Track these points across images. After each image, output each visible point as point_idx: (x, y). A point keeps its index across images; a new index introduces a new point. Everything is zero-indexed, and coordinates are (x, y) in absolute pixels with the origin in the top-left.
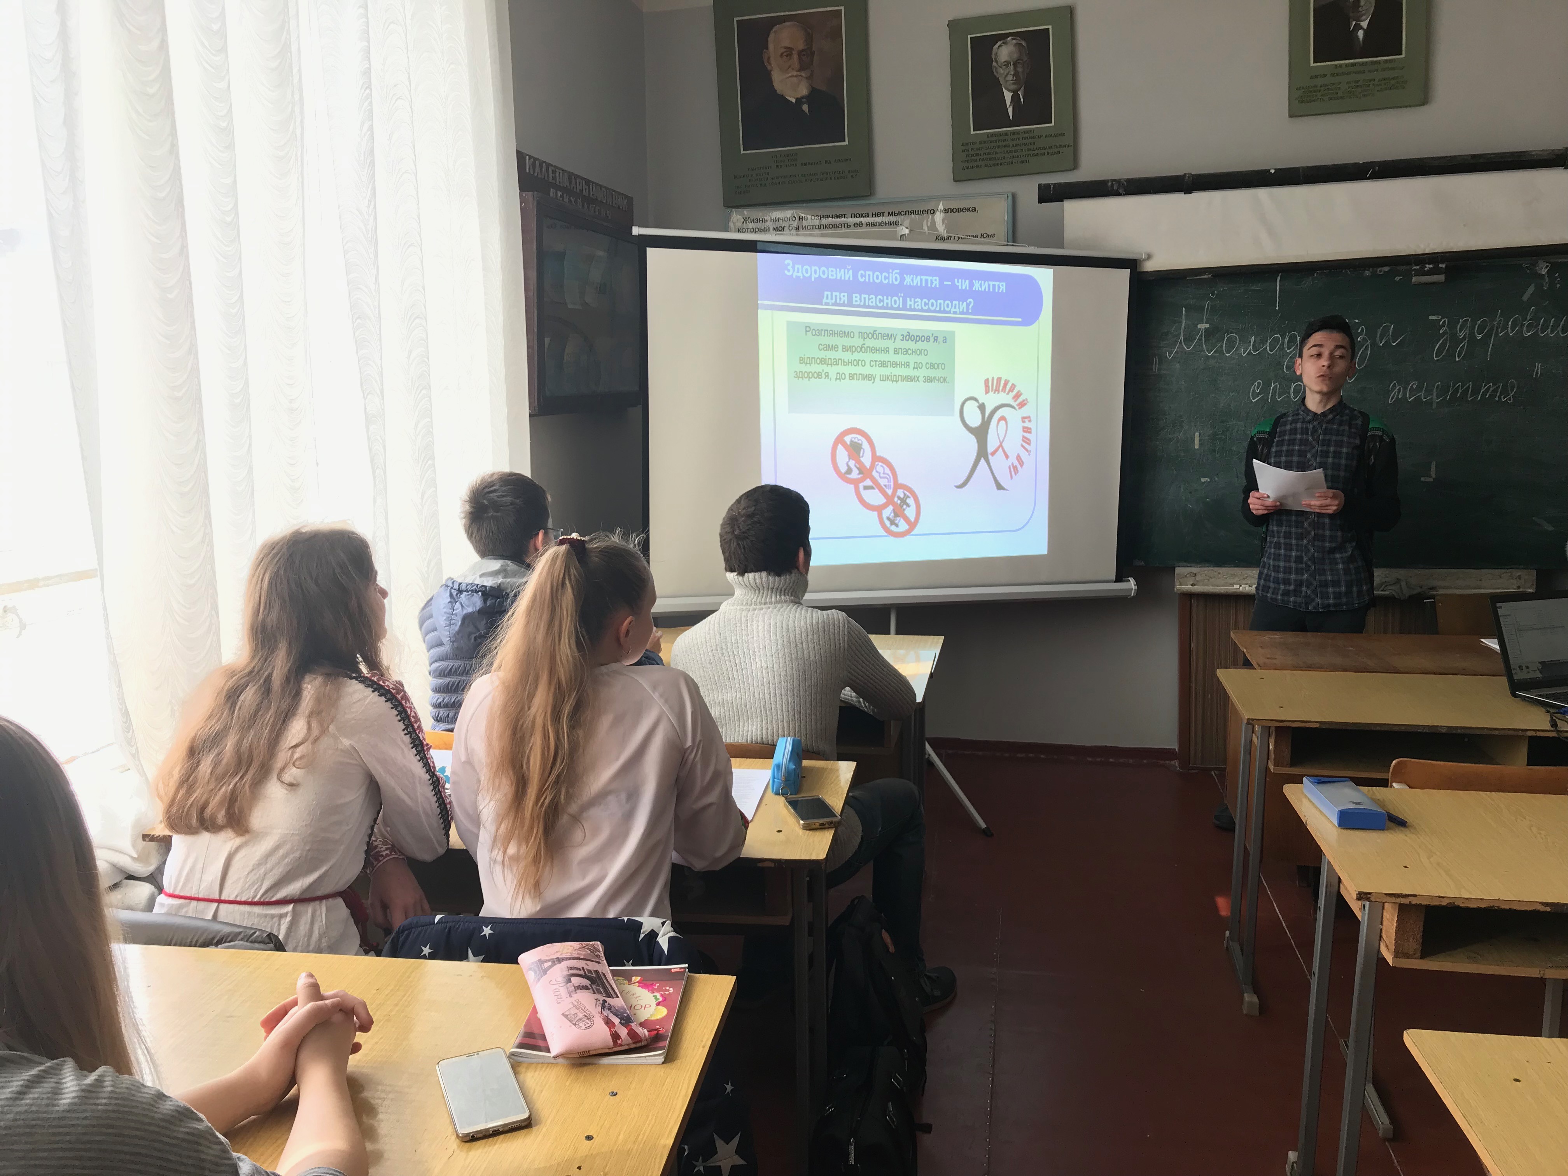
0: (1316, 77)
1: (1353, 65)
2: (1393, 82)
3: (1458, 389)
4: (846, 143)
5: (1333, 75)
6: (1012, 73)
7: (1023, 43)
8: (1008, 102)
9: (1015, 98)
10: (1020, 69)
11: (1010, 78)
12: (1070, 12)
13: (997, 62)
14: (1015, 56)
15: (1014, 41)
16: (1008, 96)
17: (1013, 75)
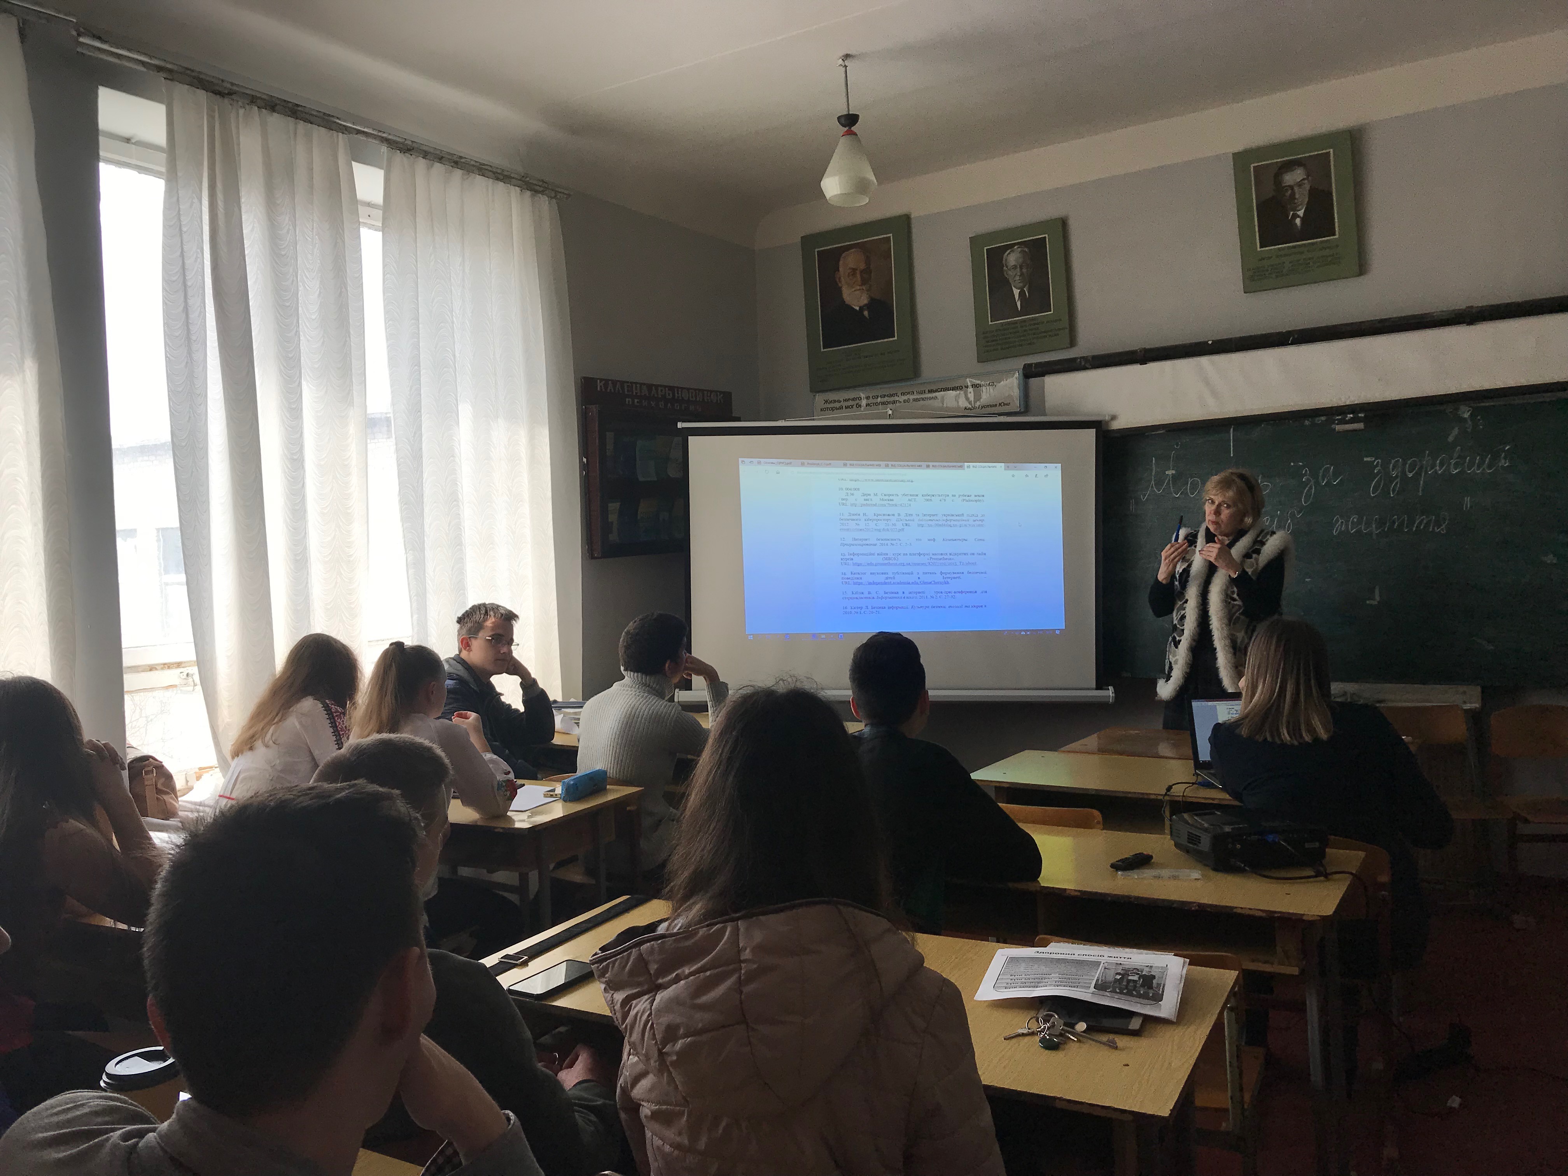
0: (1263, 259)
1: (1294, 247)
2: (1329, 259)
3: (1394, 522)
4: (896, 338)
5: (1277, 257)
6: (1019, 274)
7: (1026, 250)
8: (1017, 297)
9: (1022, 294)
10: (1024, 270)
11: (1017, 278)
12: (1063, 223)
13: (1007, 267)
14: (1021, 260)
15: (1019, 249)
16: (1016, 292)
17: (1020, 276)
